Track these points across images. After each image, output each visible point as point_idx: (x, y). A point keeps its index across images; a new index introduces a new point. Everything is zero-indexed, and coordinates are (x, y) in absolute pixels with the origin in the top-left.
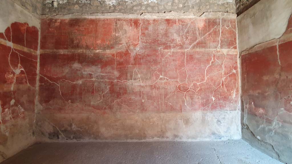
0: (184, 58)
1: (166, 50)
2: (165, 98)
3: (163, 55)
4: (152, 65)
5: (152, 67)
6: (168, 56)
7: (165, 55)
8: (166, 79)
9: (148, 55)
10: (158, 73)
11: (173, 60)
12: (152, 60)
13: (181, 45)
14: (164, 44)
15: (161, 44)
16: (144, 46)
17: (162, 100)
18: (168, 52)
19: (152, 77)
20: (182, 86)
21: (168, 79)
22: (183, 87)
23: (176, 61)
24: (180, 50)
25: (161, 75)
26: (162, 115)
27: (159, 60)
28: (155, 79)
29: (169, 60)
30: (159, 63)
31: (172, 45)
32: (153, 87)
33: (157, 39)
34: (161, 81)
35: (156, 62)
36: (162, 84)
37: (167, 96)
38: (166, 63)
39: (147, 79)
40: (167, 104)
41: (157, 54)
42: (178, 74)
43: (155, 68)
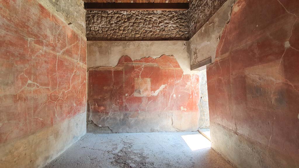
0: (56, 62)
1: (37, 46)
2: (34, 112)
3: (33, 51)
4: (16, 62)
5: (16, 66)
6: (40, 55)
7: (36, 52)
8: (37, 85)
9: (11, 44)
10: (25, 76)
11: (45, 62)
12: (16, 54)
13: (53, 46)
14: (36, 36)
15: (32, 34)
16: (5, 24)
17: (31, 117)
18: (40, 49)
19: (16, 81)
20: (53, 94)
21: (38, 85)
22: (55, 96)
23: (48, 63)
24: (52, 52)
25: (30, 79)
26: (31, 137)
27: (27, 57)
28: (20, 85)
29: (40, 60)
30: (28, 60)
31: (44, 41)
32: (17, 98)
33: (26, 24)
34: (29, 89)
35: (23, 58)
36: (31, 92)
37: (37, 109)
38: (37, 63)
39: (7, 84)
40: (38, 120)
41: (26, 47)
42: (50, 80)
43: (21, 68)
